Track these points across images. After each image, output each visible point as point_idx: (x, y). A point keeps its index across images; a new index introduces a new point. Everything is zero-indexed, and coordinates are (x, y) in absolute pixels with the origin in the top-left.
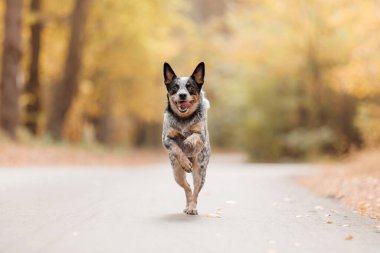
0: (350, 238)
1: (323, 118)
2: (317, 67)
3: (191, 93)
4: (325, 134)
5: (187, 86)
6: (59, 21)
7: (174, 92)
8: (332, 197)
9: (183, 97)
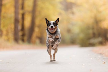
0: (105, 63)
1: (99, 35)
2: (97, 22)
3: (54, 26)
4: (100, 39)
5: (53, 24)
6: (29, 12)
7: (49, 26)
8: (101, 54)
9: (52, 27)
